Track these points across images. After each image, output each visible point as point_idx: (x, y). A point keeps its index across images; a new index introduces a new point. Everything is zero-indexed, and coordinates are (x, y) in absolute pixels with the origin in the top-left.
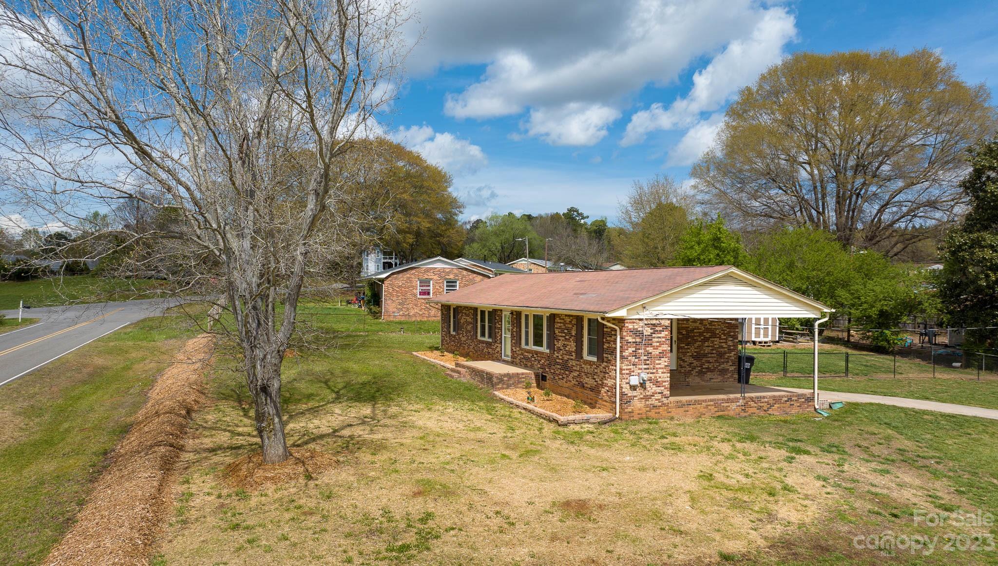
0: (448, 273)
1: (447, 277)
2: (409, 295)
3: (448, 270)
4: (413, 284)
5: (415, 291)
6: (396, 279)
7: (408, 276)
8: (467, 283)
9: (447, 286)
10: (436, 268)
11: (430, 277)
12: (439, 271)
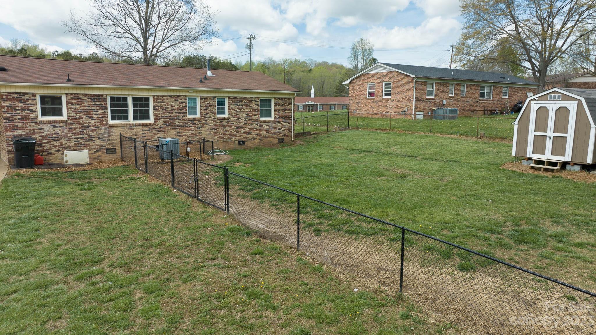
0: (385, 77)
1: (384, 80)
2: (362, 97)
3: (385, 74)
4: (365, 88)
5: (365, 93)
6: (355, 84)
7: (362, 81)
8: (397, 84)
9: (386, 88)
10: (377, 73)
11: (374, 81)
12: (379, 75)
